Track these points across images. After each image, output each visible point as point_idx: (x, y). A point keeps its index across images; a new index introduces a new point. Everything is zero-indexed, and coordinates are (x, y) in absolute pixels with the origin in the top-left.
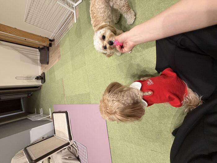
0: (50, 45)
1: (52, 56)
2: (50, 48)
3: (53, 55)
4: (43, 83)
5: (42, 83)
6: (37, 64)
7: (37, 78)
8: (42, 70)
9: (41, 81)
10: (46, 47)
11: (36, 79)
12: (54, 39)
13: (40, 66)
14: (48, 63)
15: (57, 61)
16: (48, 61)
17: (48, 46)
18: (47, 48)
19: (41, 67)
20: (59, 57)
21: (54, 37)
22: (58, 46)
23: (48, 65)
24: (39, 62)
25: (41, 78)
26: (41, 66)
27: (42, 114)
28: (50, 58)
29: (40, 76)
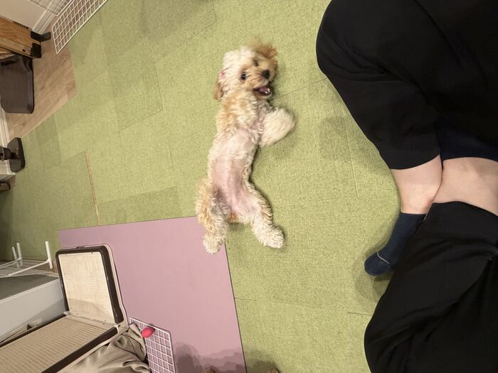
0: (37, 51)
1: (43, 88)
2: (35, 60)
3: (47, 84)
4: (16, 171)
5: (12, 171)
8: (13, 132)
9: (11, 164)
10: (21, 58)
12: (50, 33)
14: (31, 109)
15: (65, 100)
16: (30, 102)
17: (28, 53)
18: (25, 63)
19: (5, 123)
20: (72, 88)
21: (49, 26)
22: (66, 55)
23: (31, 115)
25: (9, 155)
26: (7, 119)
28: (38, 94)
29: (4, 149)
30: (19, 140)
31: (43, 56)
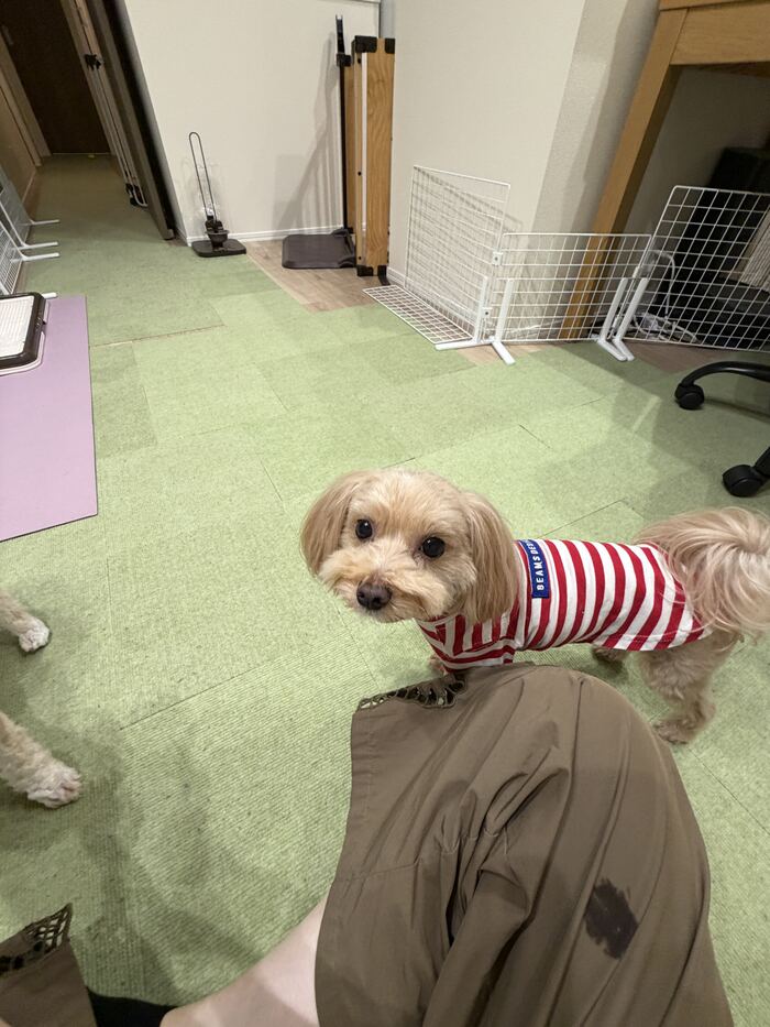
0: (365, 272)
1: (319, 278)
3: (324, 283)
4: (193, 247)
5: (193, 243)
7: (213, 225)
8: (258, 246)
9: (204, 242)
10: (353, 254)
11: (210, 218)
13: (275, 235)
14: (288, 265)
15: (302, 300)
16: (298, 265)
17: (359, 262)
18: (348, 260)
19: (270, 238)
21: (395, 283)
22: (362, 300)
23: (280, 266)
24: (294, 230)
25: (218, 240)
26: (275, 241)
29: (225, 236)
30: (244, 251)
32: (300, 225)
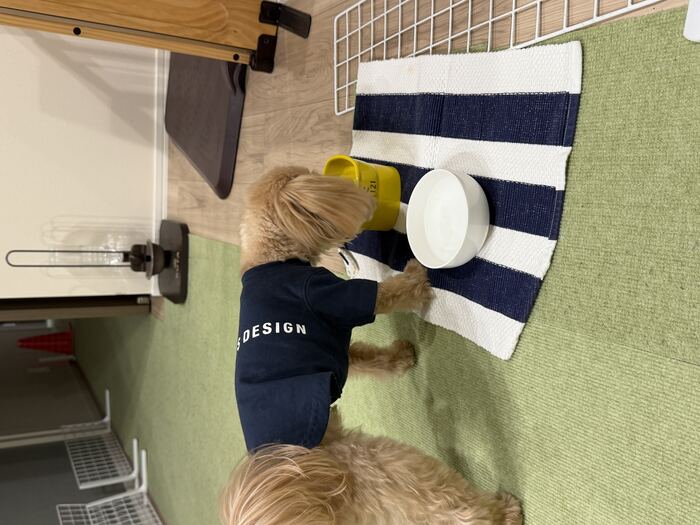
0: (265, 55)
6: (142, 129)
7: (137, 258)
11: (126, 256)
13: (160, 147)
14: (223, 186)
24: (157, 114)
27: (144, 488)
29: (154, 246)
30: (185, 230)
31: (277, 70)
32: (147, 99)
